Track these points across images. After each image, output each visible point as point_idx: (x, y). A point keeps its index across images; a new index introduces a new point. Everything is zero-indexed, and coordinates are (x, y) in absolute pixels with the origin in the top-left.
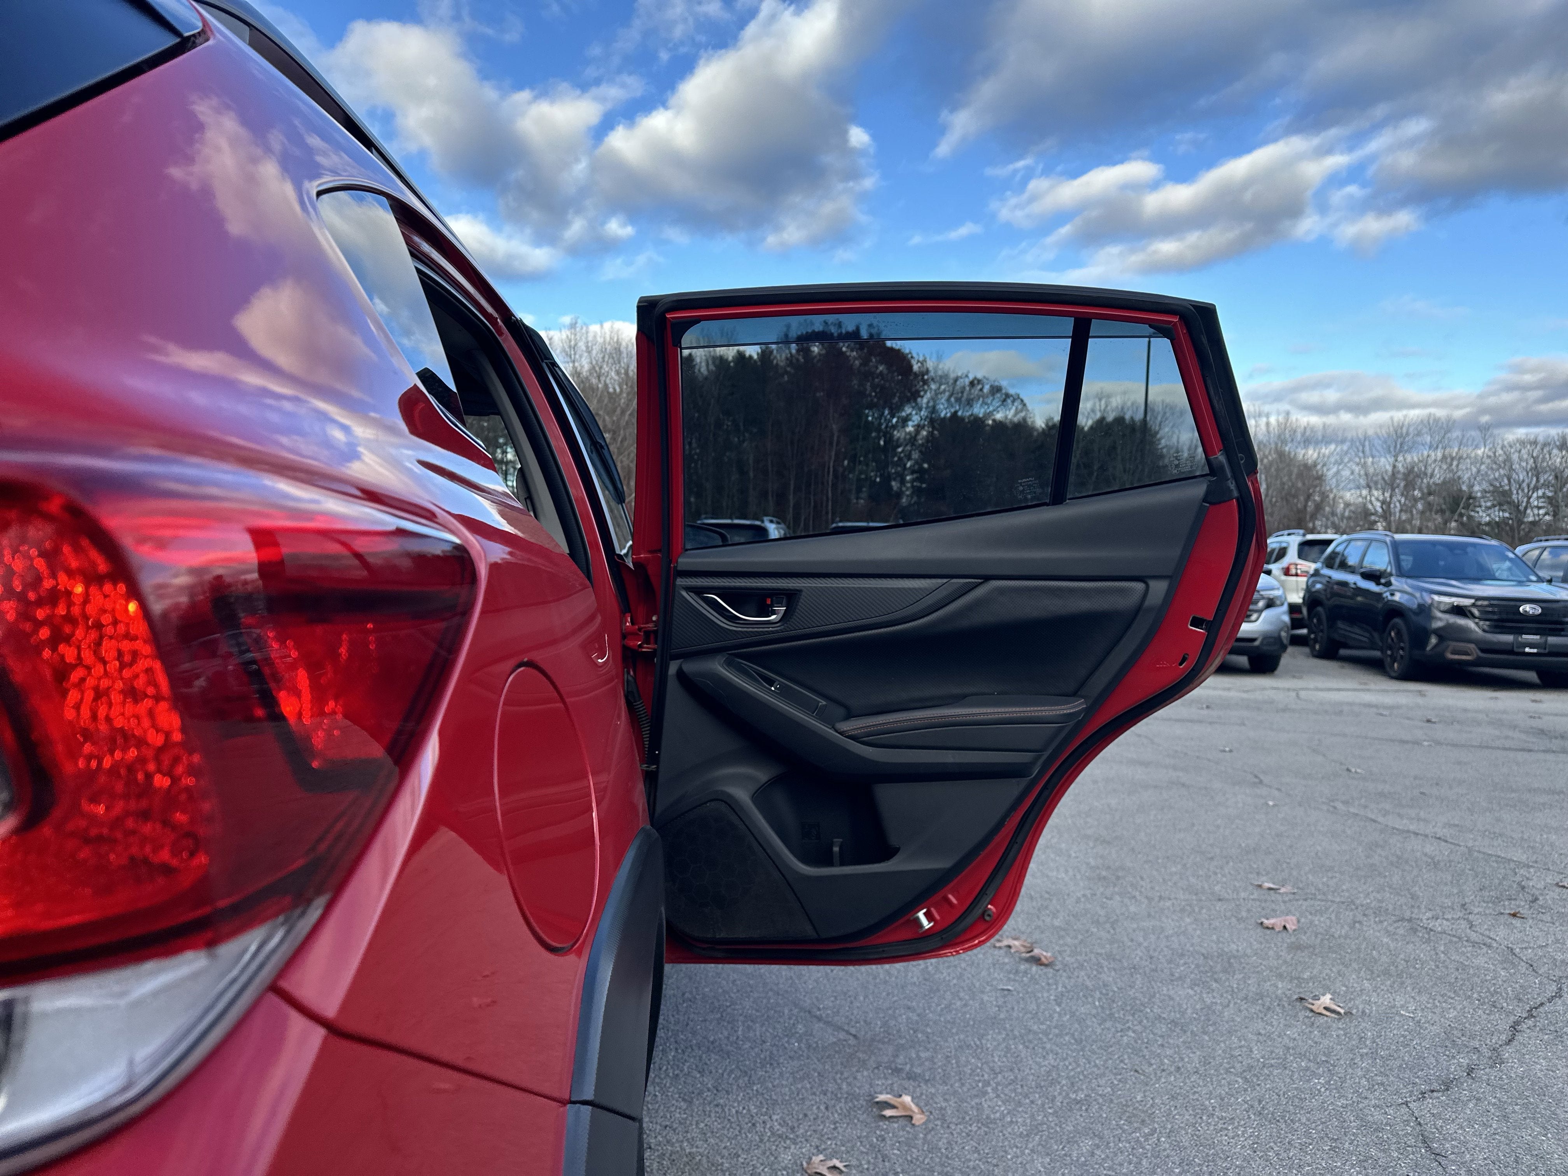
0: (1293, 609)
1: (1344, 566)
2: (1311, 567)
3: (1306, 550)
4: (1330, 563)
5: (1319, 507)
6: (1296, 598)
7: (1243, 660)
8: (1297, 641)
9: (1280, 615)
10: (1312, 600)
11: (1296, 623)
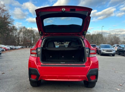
0: (116, 51)
1: (121, 47)
2: (117, 47)
3: (117, 46)
4: (119, 47)
5: (119, 41)
6: (116, 50)
7: (112, 55)
8: (116, 54)
9: (115, 51)
10: (118, 50)
11: (116, 52)
